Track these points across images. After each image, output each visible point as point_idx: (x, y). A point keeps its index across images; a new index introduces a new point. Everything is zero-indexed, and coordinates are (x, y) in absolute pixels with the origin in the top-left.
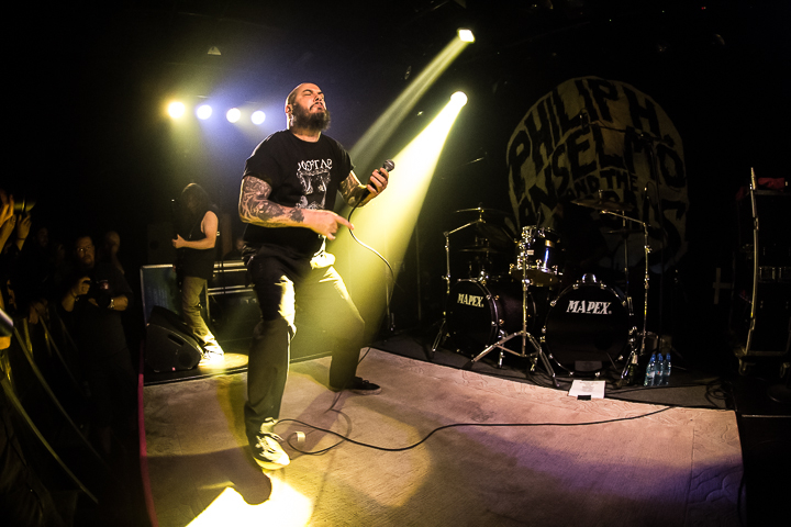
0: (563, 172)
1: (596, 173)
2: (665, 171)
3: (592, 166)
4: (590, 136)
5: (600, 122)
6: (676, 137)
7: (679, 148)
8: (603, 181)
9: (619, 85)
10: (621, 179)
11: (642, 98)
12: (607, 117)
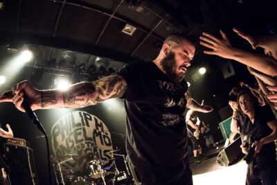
0: (72, 141)
1: (84, 143)
2: (105, 142)
3: (82, 140)
4: (82, 131)
5: (86, 127)
6: (109, 133)
7: (109, 136)
8: (86, 145)
9: (93, 116)
10: (92, 144)
11: (99, 121)
12: (88, 125)
